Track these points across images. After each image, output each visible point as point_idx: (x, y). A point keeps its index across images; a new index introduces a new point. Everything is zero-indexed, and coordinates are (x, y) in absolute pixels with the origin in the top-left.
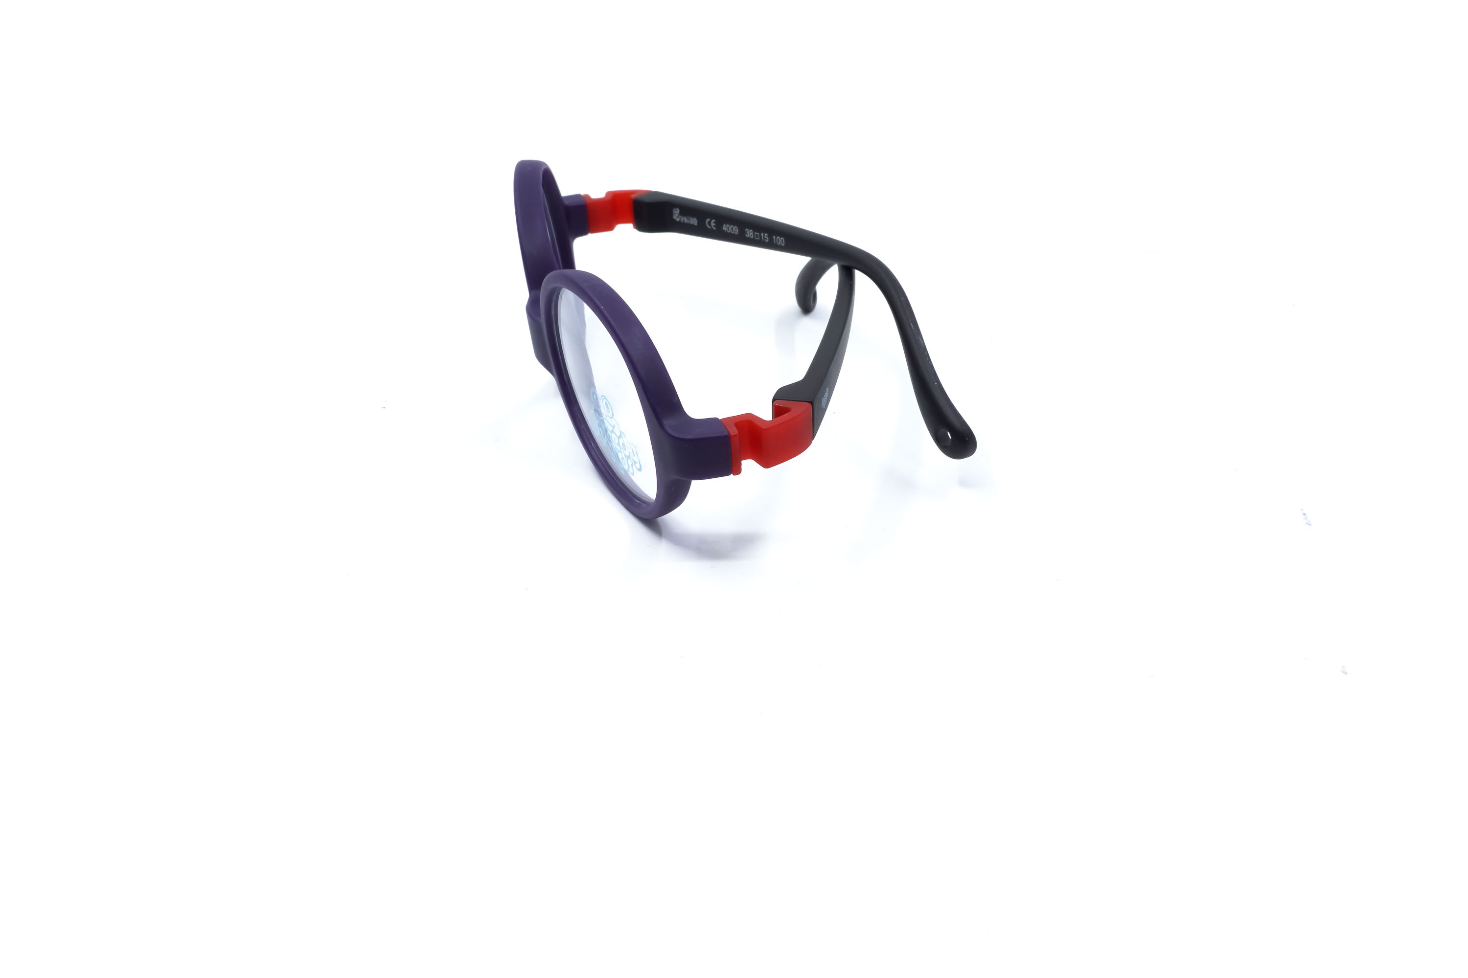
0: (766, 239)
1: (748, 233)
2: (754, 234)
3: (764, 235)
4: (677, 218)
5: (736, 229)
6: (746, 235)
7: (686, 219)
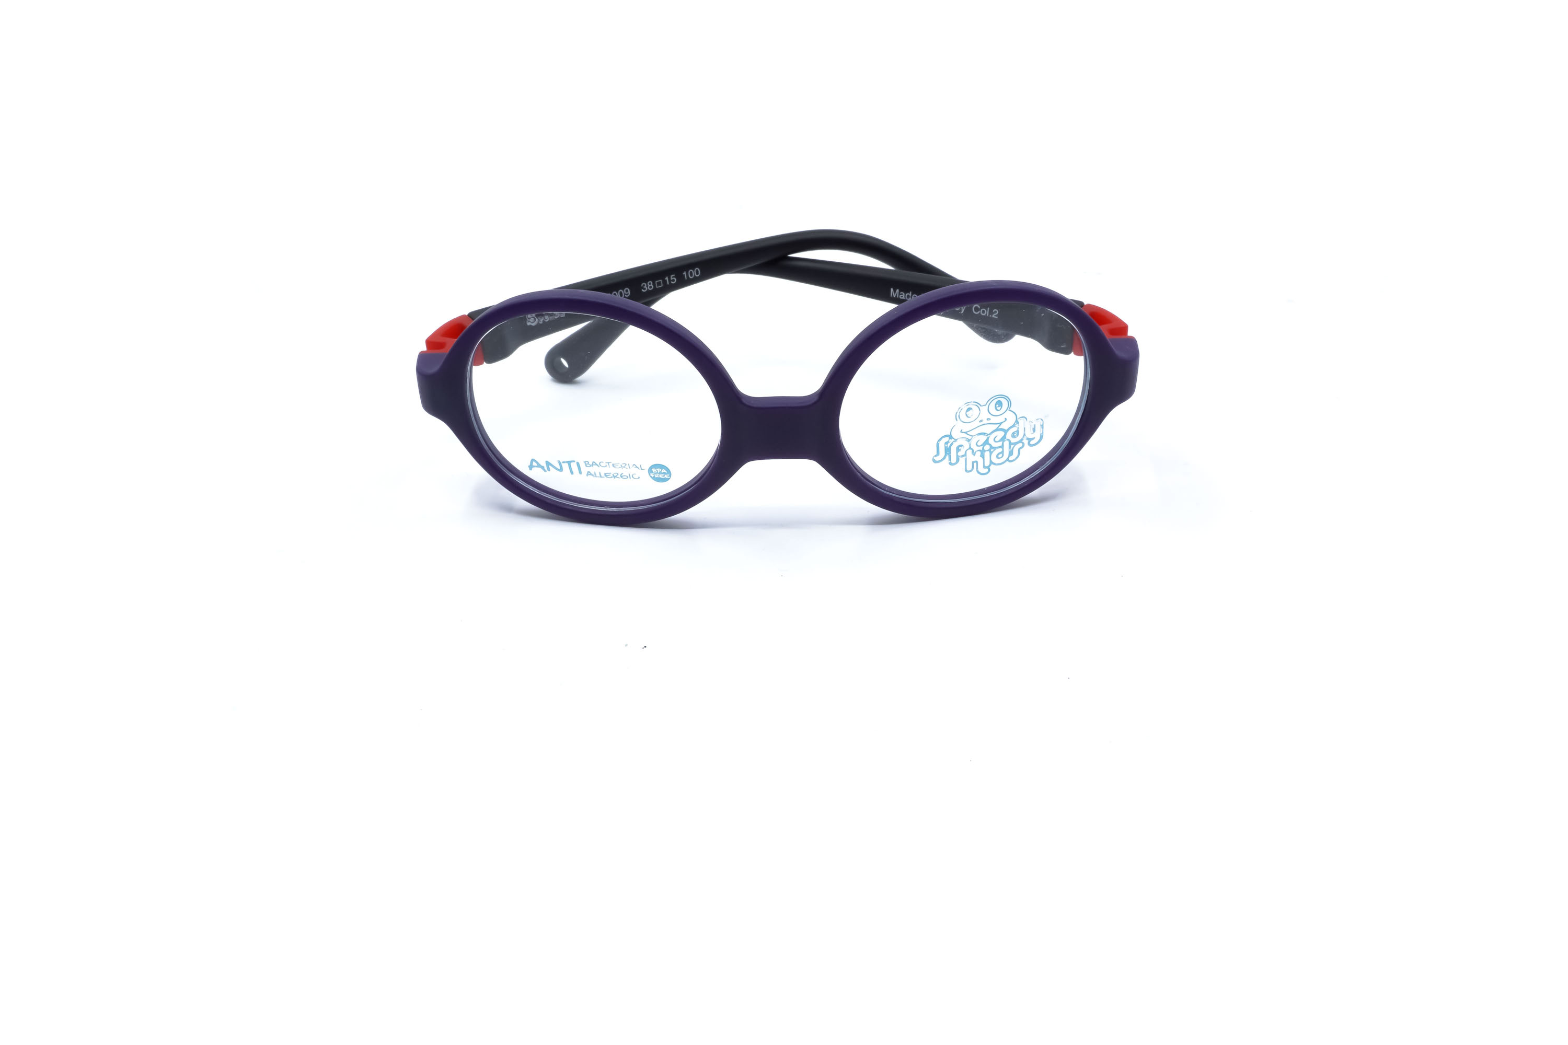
0: (673, 280)
1: (645, 287)
2: (654, 284)
3: (669, 278)
4: (532, 323)
5: (627, 291)
6: (643, 290)
7: (547, 317)
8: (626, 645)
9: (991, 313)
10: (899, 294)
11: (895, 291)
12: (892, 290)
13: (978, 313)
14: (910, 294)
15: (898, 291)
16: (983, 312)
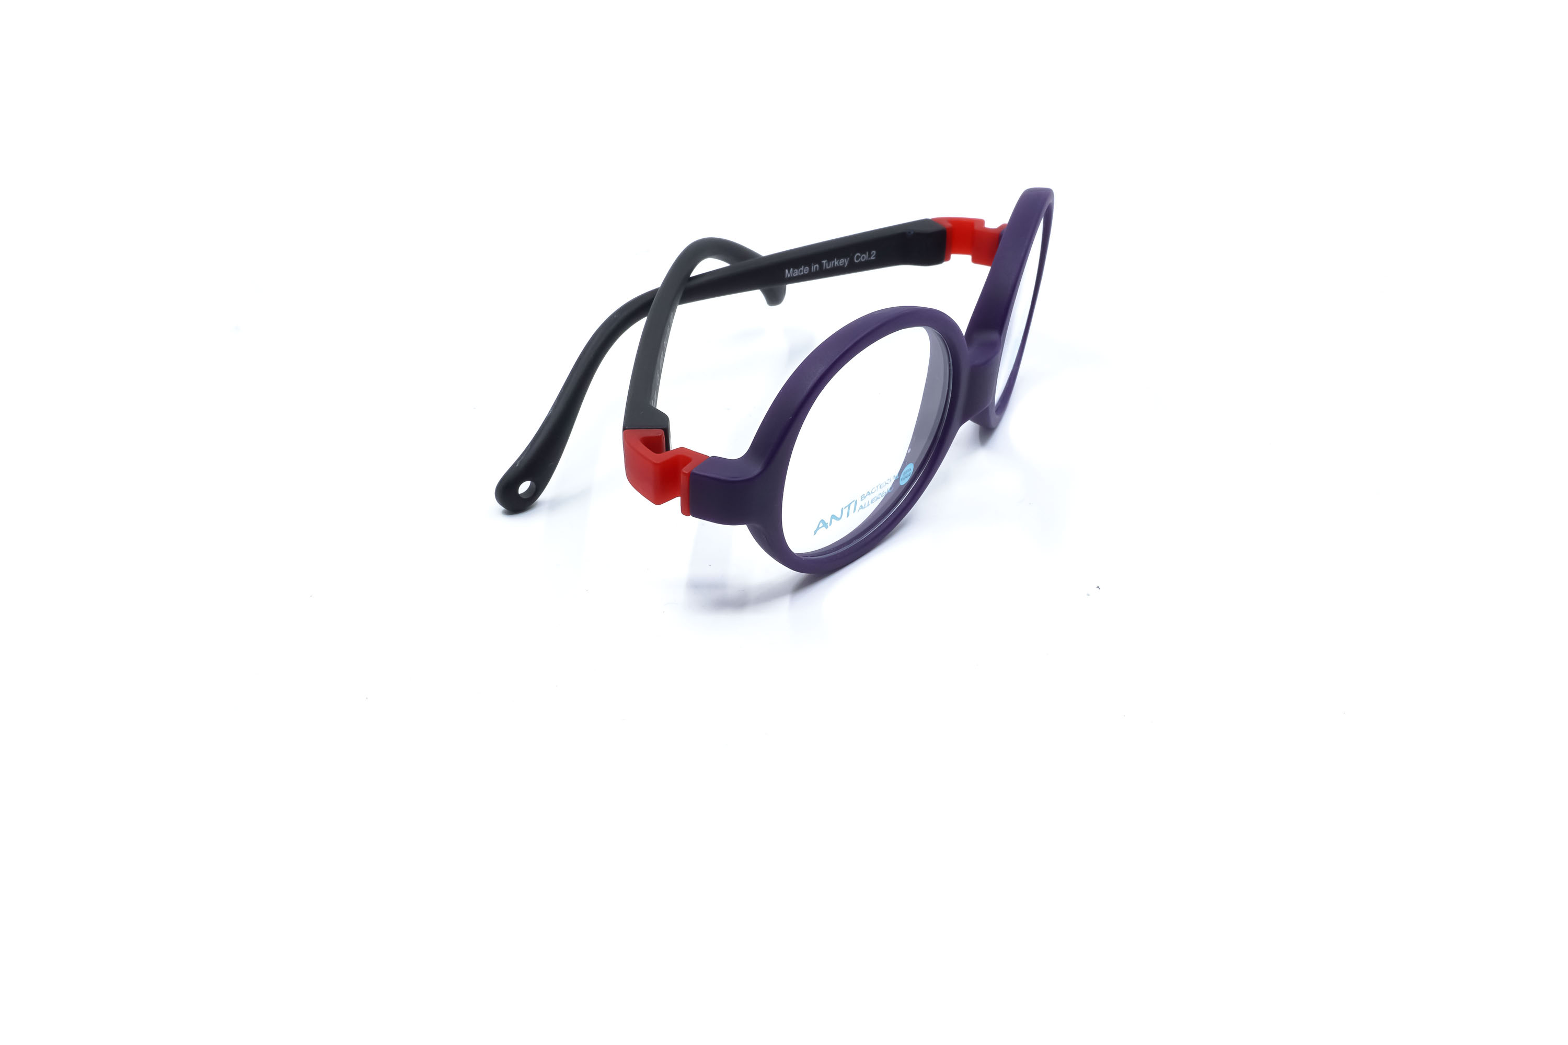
8: (1088, 595)
9: (870, 255)
10: (793, 273)
11: (789, 271)
12: (787, 271)
13: (859, 260)
14: (802, 269)
15: (792, 269)
16: (863, 258)
